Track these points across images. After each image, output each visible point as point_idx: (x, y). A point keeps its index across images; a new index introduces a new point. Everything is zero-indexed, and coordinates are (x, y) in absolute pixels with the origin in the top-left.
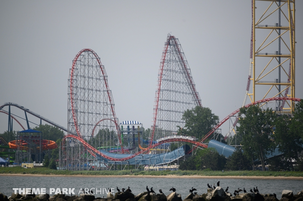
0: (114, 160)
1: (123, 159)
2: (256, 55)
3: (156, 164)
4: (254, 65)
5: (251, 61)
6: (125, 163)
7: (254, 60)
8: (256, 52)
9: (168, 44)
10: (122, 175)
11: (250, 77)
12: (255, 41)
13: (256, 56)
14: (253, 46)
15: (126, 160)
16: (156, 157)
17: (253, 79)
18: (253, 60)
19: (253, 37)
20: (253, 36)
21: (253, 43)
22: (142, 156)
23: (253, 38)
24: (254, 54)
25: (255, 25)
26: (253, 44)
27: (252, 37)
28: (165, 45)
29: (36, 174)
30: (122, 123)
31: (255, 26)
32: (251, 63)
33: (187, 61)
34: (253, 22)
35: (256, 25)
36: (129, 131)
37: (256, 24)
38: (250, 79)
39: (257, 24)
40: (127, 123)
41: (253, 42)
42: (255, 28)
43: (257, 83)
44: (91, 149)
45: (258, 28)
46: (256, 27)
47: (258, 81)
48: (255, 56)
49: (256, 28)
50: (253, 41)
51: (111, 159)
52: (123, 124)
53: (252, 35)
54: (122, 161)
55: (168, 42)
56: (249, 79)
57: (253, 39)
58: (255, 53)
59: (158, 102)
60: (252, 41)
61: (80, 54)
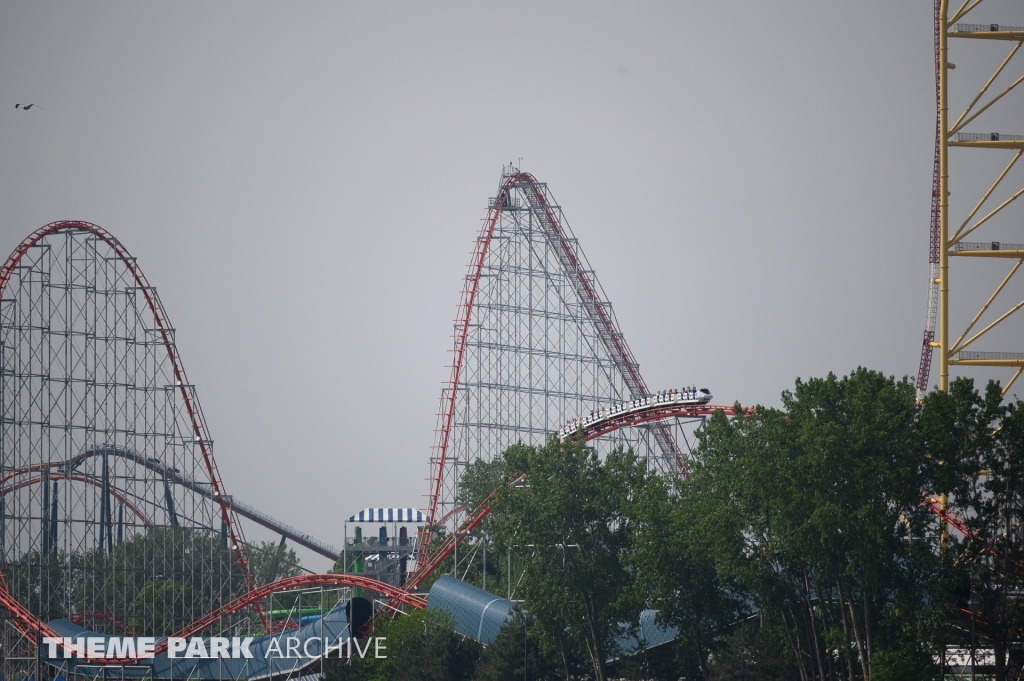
2: (952, 249)
3: (251, 677)
4: (946, 291)
5: (934, 271)
6: (138, 672)
7: (946, 268)
8: (950, 238)
9: (503, 203)
11: (929, 337)
12: (947, 194)
13: (952, 254)
14: (941, 214)
15: (142, 662)
17: (941, 344)
18: (941, 271)
19: (941, 180)
20: (942, 175)
21: (941, 203)
23: (941, 184)
24: (944, 246)
25: (947, 135)
26: (941, 209)
27: (937, 181)
28: (490, 208)
30: (357, 518)
31: (947, 138)
32: (935, 282)
33: (593, 272)
34: (938, 122)
35: (951, 134)
36: (383, 549)
37: (950, 129)
38: (932, 344)
39: (956, 130)
40: (376, 518)
41: (941, 198)
42: (947, 144)
43: (955, 358)
44: (20, 617)
45: (961, 144)
46: (950, 140)
47: (959, 351)
48: (947, 254)
49: (953, 144)
50: (939, 195)
52: (362, 521)
53: (937, 172)
55: (503, 195)
56: (926, 343)
57: (939, 186)
58: (948, 244)
59: (447, 432)
60: (935, 194)
61: (33, 244)
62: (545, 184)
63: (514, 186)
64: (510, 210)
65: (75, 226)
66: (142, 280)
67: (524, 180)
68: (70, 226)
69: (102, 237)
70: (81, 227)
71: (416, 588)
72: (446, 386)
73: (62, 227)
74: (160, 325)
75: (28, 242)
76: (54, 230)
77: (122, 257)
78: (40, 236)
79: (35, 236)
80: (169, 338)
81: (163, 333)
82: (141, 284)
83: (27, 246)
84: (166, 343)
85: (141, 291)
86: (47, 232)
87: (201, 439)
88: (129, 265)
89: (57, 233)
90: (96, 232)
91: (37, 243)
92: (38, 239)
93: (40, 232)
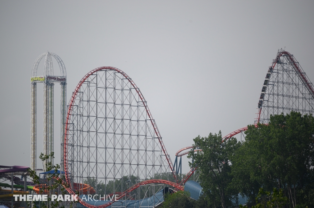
28: (273, 63)
51: (89, 206)
55: (278, 59)
61: (92, 74)
62: (293, 55)
63: (281, 56)
64: (280, 63)
65: (108, 68)
66: (135, 86)
67: (286, 54)
68: (106, 68)
69: (119, 72)
70: (111, 69)
71: (183, 184)
72: (256, 120)
73: (103, 69)
74: (142, 100)
75: (90, 73)
76: (100, 70)
77: (127, 78)
78: (95, 72)
79: (93, 72)
80: (145, 104)
81: (143, 103)
82: (134, 87)
83: (90, 75)
84: (145, 106)
85: (135, 89)
86: (97, 71)
87: (158, 137)
88: (129, 81)
89: (101, 70)
90: (116, 70)
91: (93, 74)
92: (94, 72)
93: (95, 70)
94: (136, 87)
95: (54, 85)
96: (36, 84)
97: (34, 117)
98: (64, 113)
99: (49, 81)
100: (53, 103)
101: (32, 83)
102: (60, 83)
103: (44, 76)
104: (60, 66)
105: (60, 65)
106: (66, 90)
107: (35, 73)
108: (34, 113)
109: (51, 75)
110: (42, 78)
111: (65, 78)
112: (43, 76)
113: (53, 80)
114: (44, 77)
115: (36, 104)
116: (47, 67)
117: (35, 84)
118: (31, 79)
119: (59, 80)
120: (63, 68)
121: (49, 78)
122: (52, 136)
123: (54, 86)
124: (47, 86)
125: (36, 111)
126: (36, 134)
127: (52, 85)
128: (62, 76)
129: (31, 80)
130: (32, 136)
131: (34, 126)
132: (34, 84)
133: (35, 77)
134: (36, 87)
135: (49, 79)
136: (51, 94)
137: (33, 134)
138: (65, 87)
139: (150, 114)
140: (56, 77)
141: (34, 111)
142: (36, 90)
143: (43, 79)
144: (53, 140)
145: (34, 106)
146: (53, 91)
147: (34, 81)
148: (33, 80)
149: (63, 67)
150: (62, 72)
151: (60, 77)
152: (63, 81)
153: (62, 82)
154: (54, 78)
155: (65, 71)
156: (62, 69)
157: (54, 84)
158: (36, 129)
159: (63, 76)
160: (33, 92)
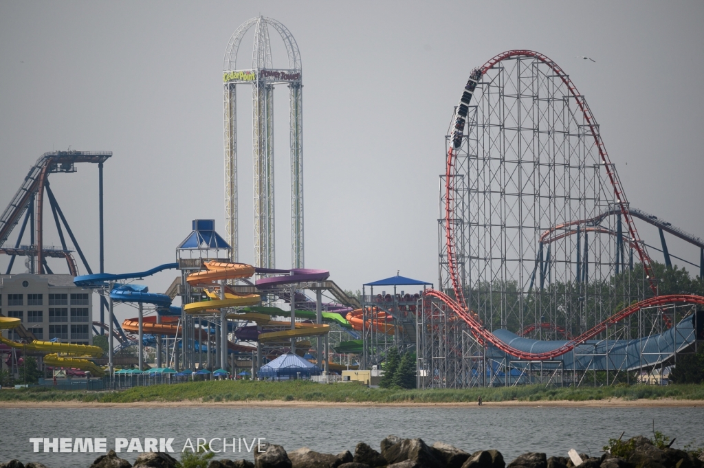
0: (525, 358)
1: (547, 356)
3: (629, 367)
6: (553, 366)
10: (501, 401)
15: (555, 358)
16: (626, 349)
22: (594, 345)
29: (316, 400)
44: (473, 328)
51: (518, 354)
54: (543, 360)
61: (492, 67)
65: (523, 54)
66: (574, 90)
68: (519, 54)
69: (543, 61)
70: (528, 54)
73: (513, 55)
74: (589, 122)
75: (488, 65)
76: (507, 57)
77: (559, 75)
78: (497, 61)
79: (493, 61)
80: (595, 131)
81: (591, 128)
82: (573, 93)
83: (487, 68)
84: (594, 134)
85: (574, 98)
86: (502, 59)
87: (621, 202)
88: (564, 81)
89: (510, 59)
90: (539, 58)
91: (495, 66)
92: (495, 63)
93: (497, 58)
94: (577, 94)
95: (273, 88)
96: (234, 87)
97: (231, 159)
98: (297, 151)
99: (265, 80)
100: (273, 130)
101: (226, 85)
102: (289, 84)
103: (253, 69)
104: (288, 47)
105: (288, 44)
106: (301, 100)
107: (233, 64)
108: (231, 151)
109: (269, 66)
110: (249, 73)
111: (298, 74)
112: (251, 70)
113: (272, 78)
114: (254, 72)
115: (236, 132)
116: (259, 50)
117: (232, 87)
118: (224, 76)
119: (285, 77)
120: (293, 52)
121: (264, 73)
122: (272, 201)
123: (274, 90)
124: (259, 91)
125: (236, 148)
126: (237, 199)
127: (270, 88)
128: (293, 68)
129: (224, 79)
130: (229, 204)
131: (231, 179)
132: (230, 88)
133: (232, 71)
134: (235, 94)
135: (265, 76)
136: (268, 109)
137: (229, 198)
138: (299, 93)
139: (604, 152)
140: (279, 72)
141: (231, 148)
142: (235, 101)
143: (250, 76)
144: (274, 212)
145: (231, 136)
146: (272, 103)
147: (231, 80)
148: (227, 78)
149: (295, 50)
150: (292, 59)
151: (289, 70)
152: (295, 79)
153: (293, 83)
154: (276, 74)
155: (298, 58)
156: (292, 55)
157: (274, 86)
158: (237, 187)
159: (295, 70)
160: (227, 106)
